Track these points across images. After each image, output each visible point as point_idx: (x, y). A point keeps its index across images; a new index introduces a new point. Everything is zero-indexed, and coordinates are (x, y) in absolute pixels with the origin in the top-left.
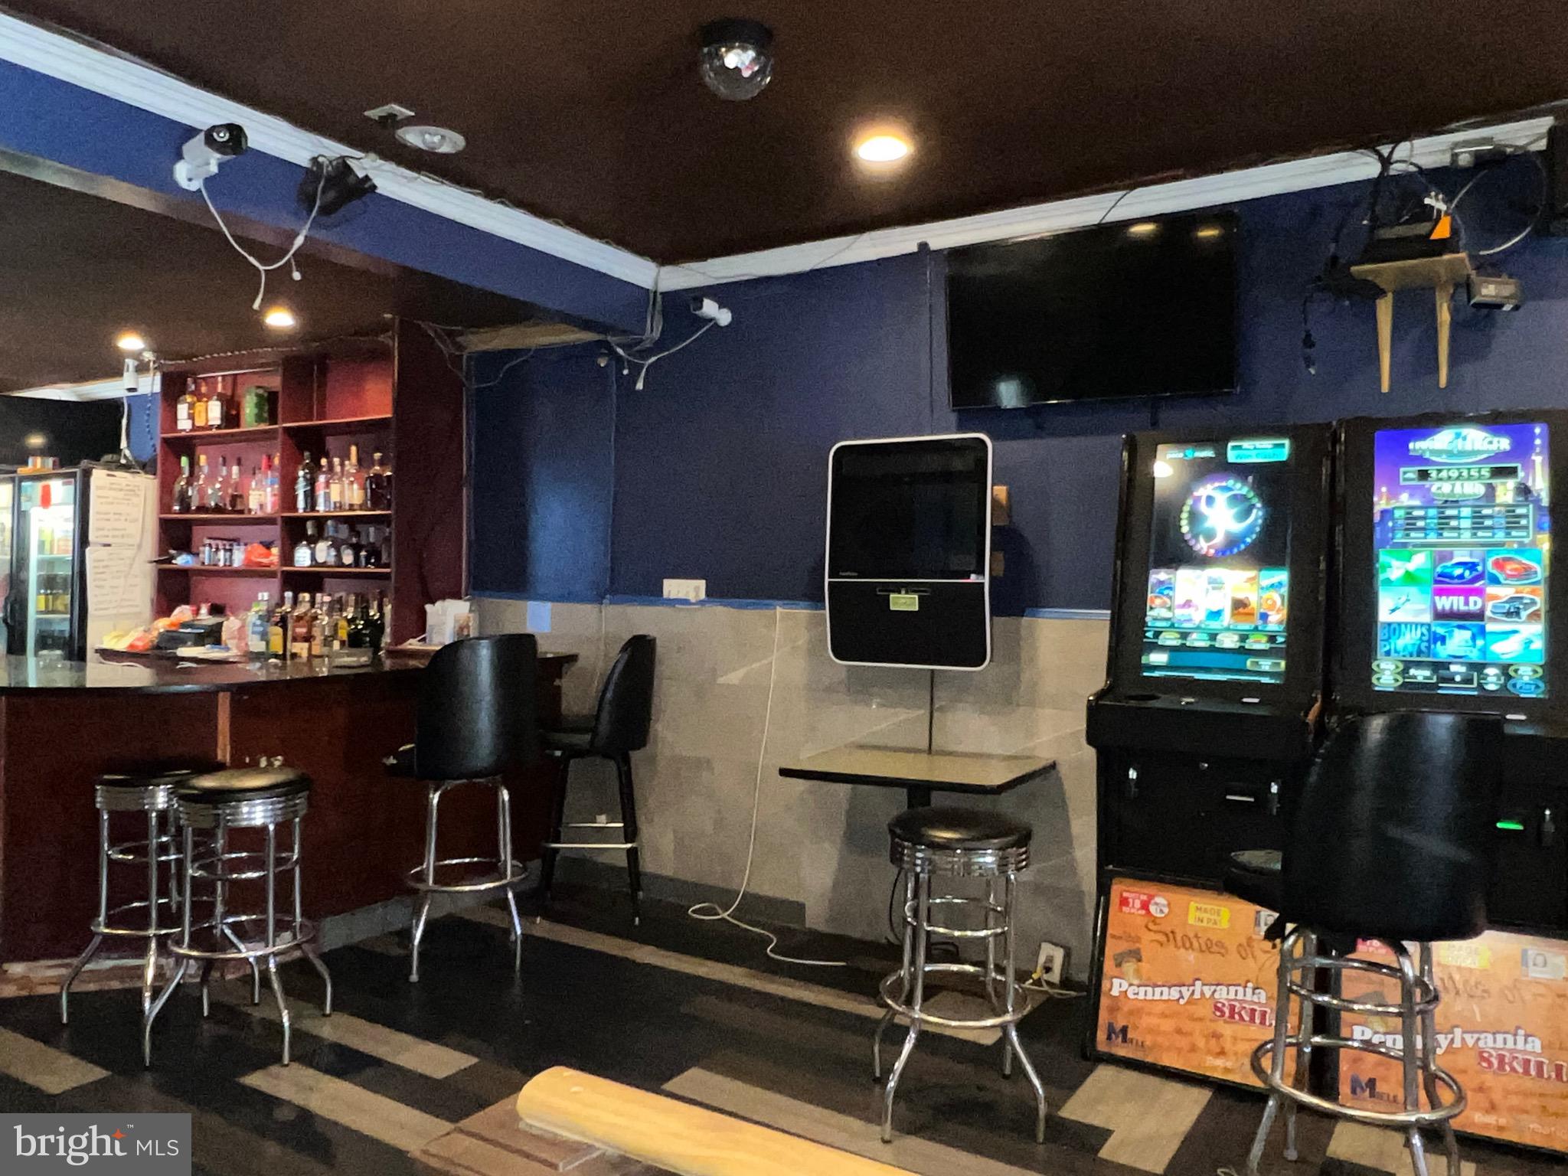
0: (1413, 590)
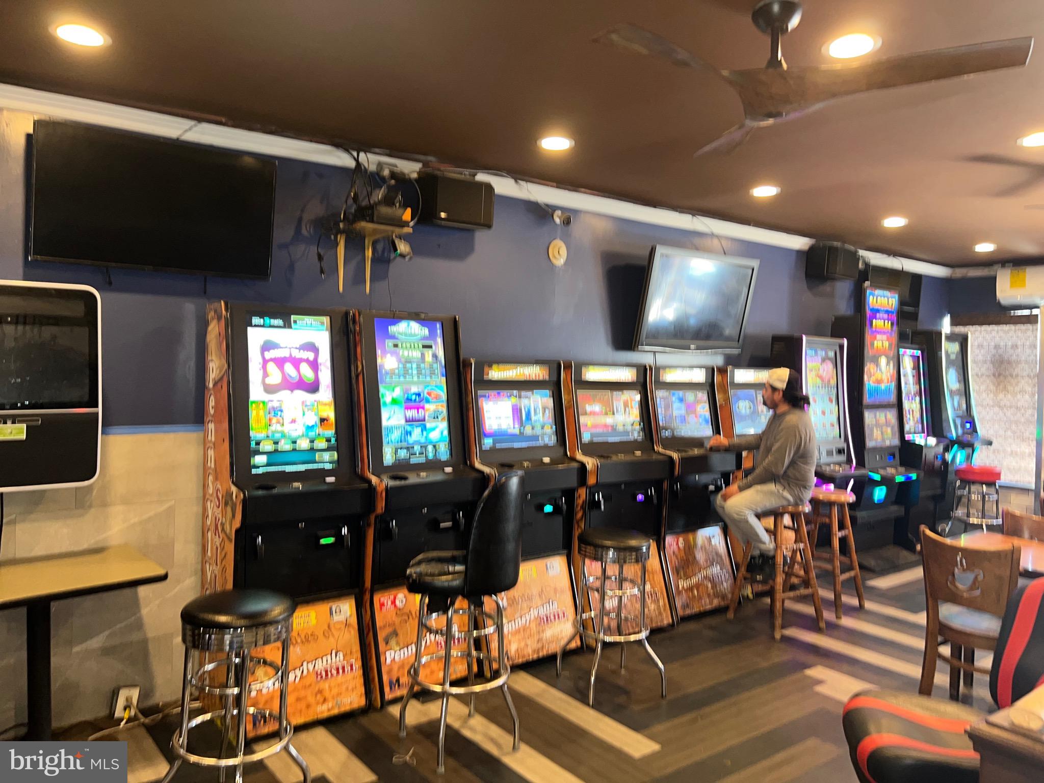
0: (396, 408)
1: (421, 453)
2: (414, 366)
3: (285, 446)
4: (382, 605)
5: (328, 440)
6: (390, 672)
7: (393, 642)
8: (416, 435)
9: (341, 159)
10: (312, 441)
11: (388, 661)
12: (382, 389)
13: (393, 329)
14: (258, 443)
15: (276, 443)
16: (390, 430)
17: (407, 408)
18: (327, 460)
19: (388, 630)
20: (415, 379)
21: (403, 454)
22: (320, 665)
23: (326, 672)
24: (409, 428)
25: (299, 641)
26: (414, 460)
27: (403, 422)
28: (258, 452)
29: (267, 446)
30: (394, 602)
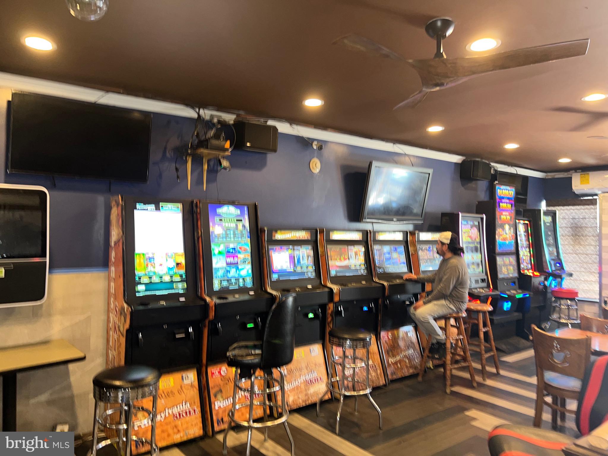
0: (221, 257)
1: (236, 283)
2: (232, 232)
3: (156, 279)
4: (213, 374)
5: (181, 276)
6: (217, 415)
7: (219, 396)
8: (233, 272)
9: (189, 113)
10: (171, 277)
11: (217, 408)
12: (213, 246)
13: (219, 211)
14: (140, 278)
15: (150, 278)
16: (217, 269)
17: (227, 257)
18: (180, 288)
19: (217, 389)
20: (232, 239)
21: (225, 284)
22: (176, 411)
23: (180, 414)
24: (228, 269)
25: (163, 395)
26: (231, 288)
27: (225, 265)
28: (140, 283)
29: (145, 280)
30: (220, 372)
